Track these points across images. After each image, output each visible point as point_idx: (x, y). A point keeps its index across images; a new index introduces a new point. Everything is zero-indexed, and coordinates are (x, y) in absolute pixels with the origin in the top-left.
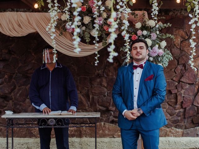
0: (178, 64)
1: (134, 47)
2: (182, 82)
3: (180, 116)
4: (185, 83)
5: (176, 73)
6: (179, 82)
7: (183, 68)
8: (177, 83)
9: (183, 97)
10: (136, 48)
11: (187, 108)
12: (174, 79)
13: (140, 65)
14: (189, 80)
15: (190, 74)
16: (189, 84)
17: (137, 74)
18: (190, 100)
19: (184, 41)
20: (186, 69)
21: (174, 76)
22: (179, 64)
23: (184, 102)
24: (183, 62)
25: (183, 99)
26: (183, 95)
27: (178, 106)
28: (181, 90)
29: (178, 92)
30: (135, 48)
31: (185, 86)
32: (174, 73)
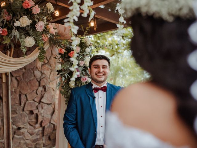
0: (39, 86)
1: (94, 65)
2: (42, 102)
3: (39, 135)
4: (44, 103)
5: (37, 94)
6: (40, 102)
7: (43, 90)
8: (37, 104)
9: (43, 116)
10: (98, 67)
11: (46, 127)
12: (36, 100)
13: (102, 88)
14: (48, 100)
15: (49, 95)
16: (48, 104)
17: (100, 98)
18: (48, 119)
19: (44, 65)
20: (46, 90)
21: (36, 98)
22: (41, 85)
23: (43, 121)
24: (43, 84)
25: (43, 119)
26: (43, 115)
27: (38, 125)
28: (41, 110)
29: (39, 112)
30: (96, 66)
31: (45, 106)
32: (36, 95)
